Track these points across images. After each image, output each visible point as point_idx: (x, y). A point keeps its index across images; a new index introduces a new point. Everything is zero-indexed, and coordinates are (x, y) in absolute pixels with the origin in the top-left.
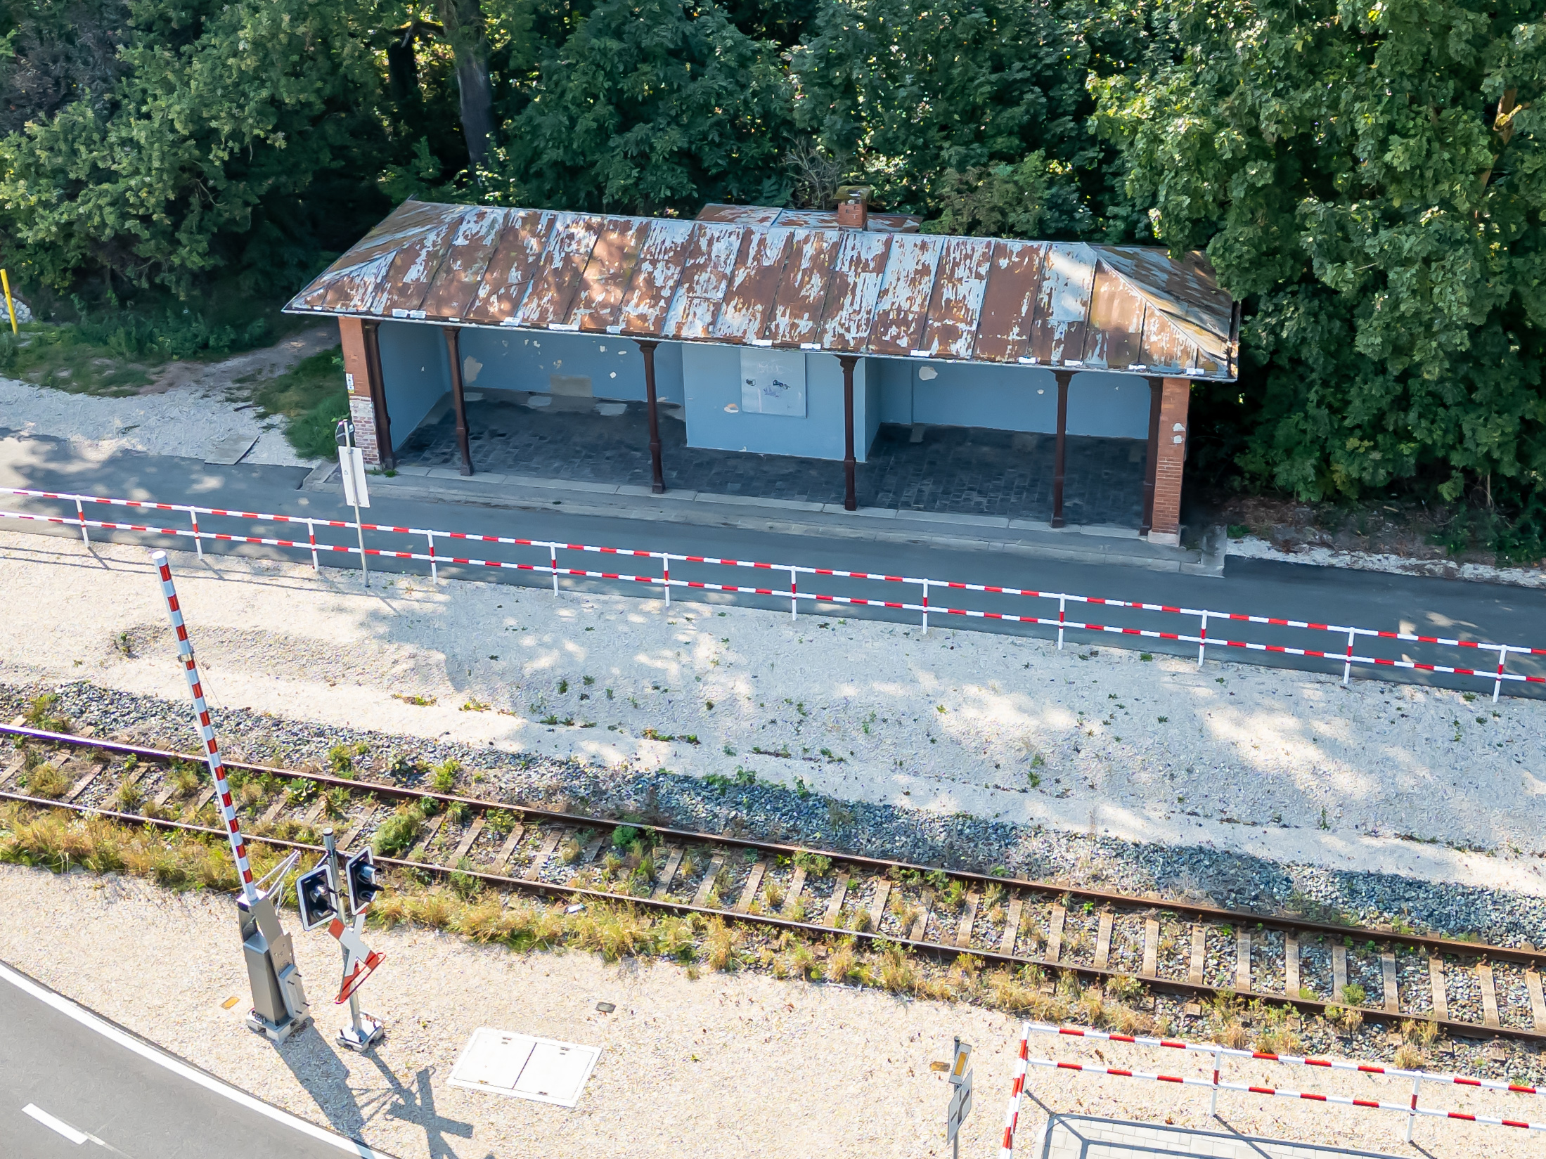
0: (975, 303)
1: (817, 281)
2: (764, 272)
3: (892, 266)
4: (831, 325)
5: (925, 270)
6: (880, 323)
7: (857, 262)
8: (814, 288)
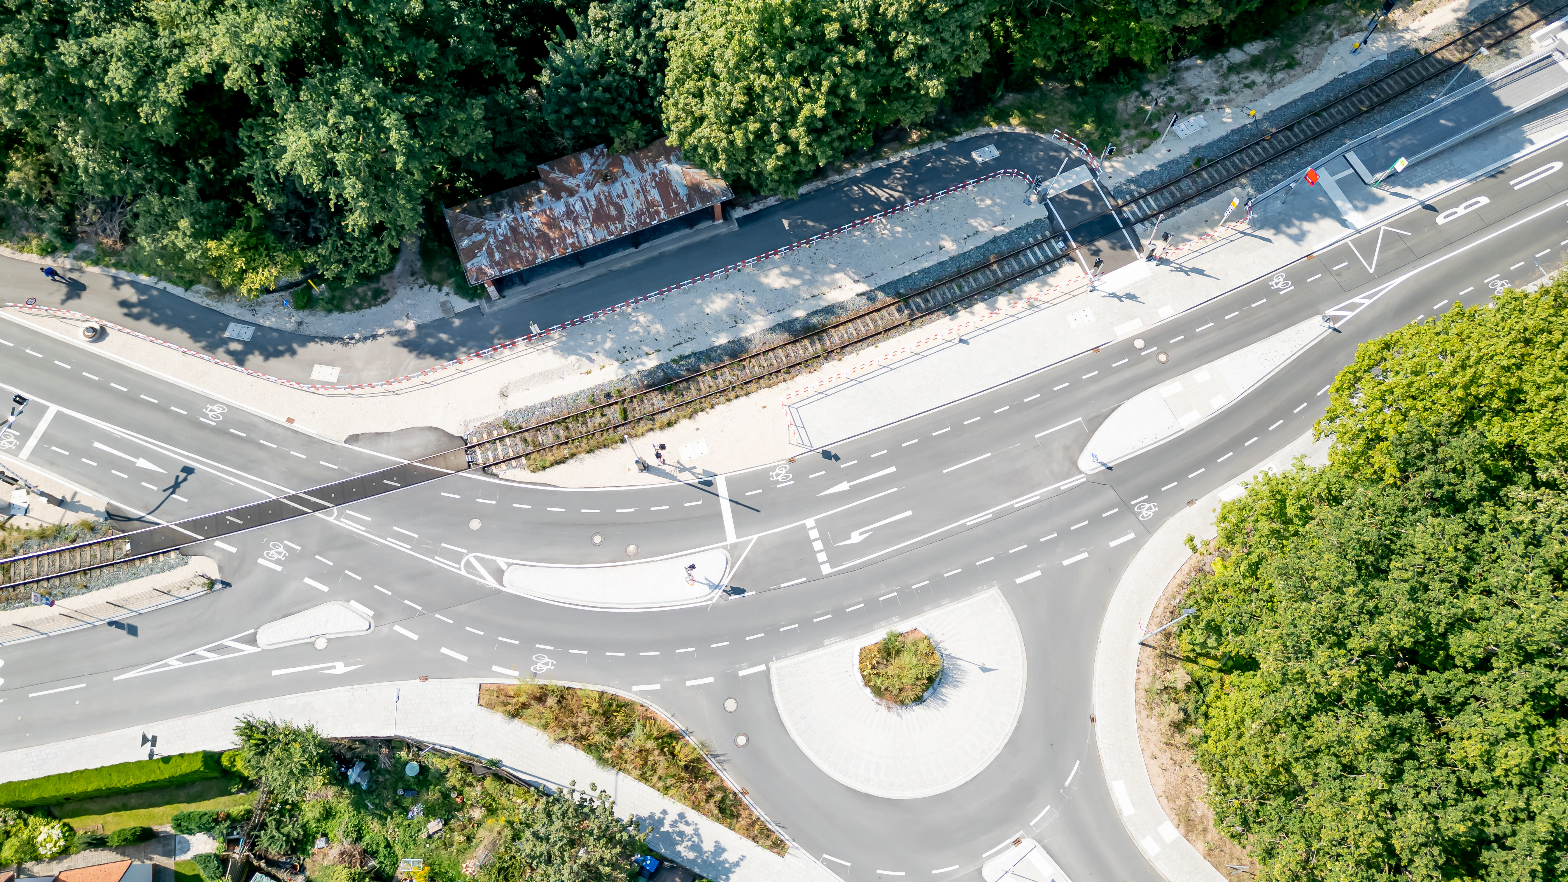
0: (658, 198)
1: (612, 208)
2: (596, 211)
3: (629, 194)
4: (626, 223)
5: (638, 192)
6: (638, 216)
7: (619, 196)
8: (613, 212)
